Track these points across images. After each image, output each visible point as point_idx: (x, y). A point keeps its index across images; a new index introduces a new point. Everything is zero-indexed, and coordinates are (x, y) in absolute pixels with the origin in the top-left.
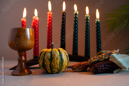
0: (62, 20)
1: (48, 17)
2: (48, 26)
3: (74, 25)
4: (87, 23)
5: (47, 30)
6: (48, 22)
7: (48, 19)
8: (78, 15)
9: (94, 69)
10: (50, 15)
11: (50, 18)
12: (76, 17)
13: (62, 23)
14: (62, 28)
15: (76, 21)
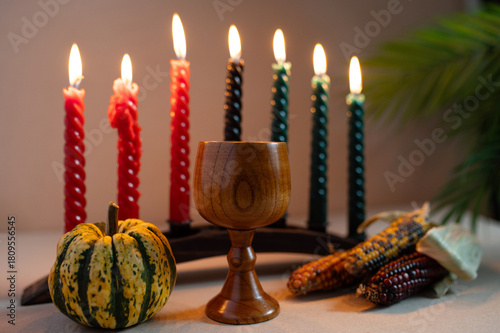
0: (228, 91)
1: (175, 80)
2: (173, 114)
3: (274, 113)
4: (319, 103)
5: (168, 130)
6: (174, 101)
7: (175, 87)
8: (289, 73)
9: (380, 289)
10: (183, 72)
11: (183, 85)
12: (280, 83)
13: (227, 103)
14: (227, 124)
15: (279, 96)
